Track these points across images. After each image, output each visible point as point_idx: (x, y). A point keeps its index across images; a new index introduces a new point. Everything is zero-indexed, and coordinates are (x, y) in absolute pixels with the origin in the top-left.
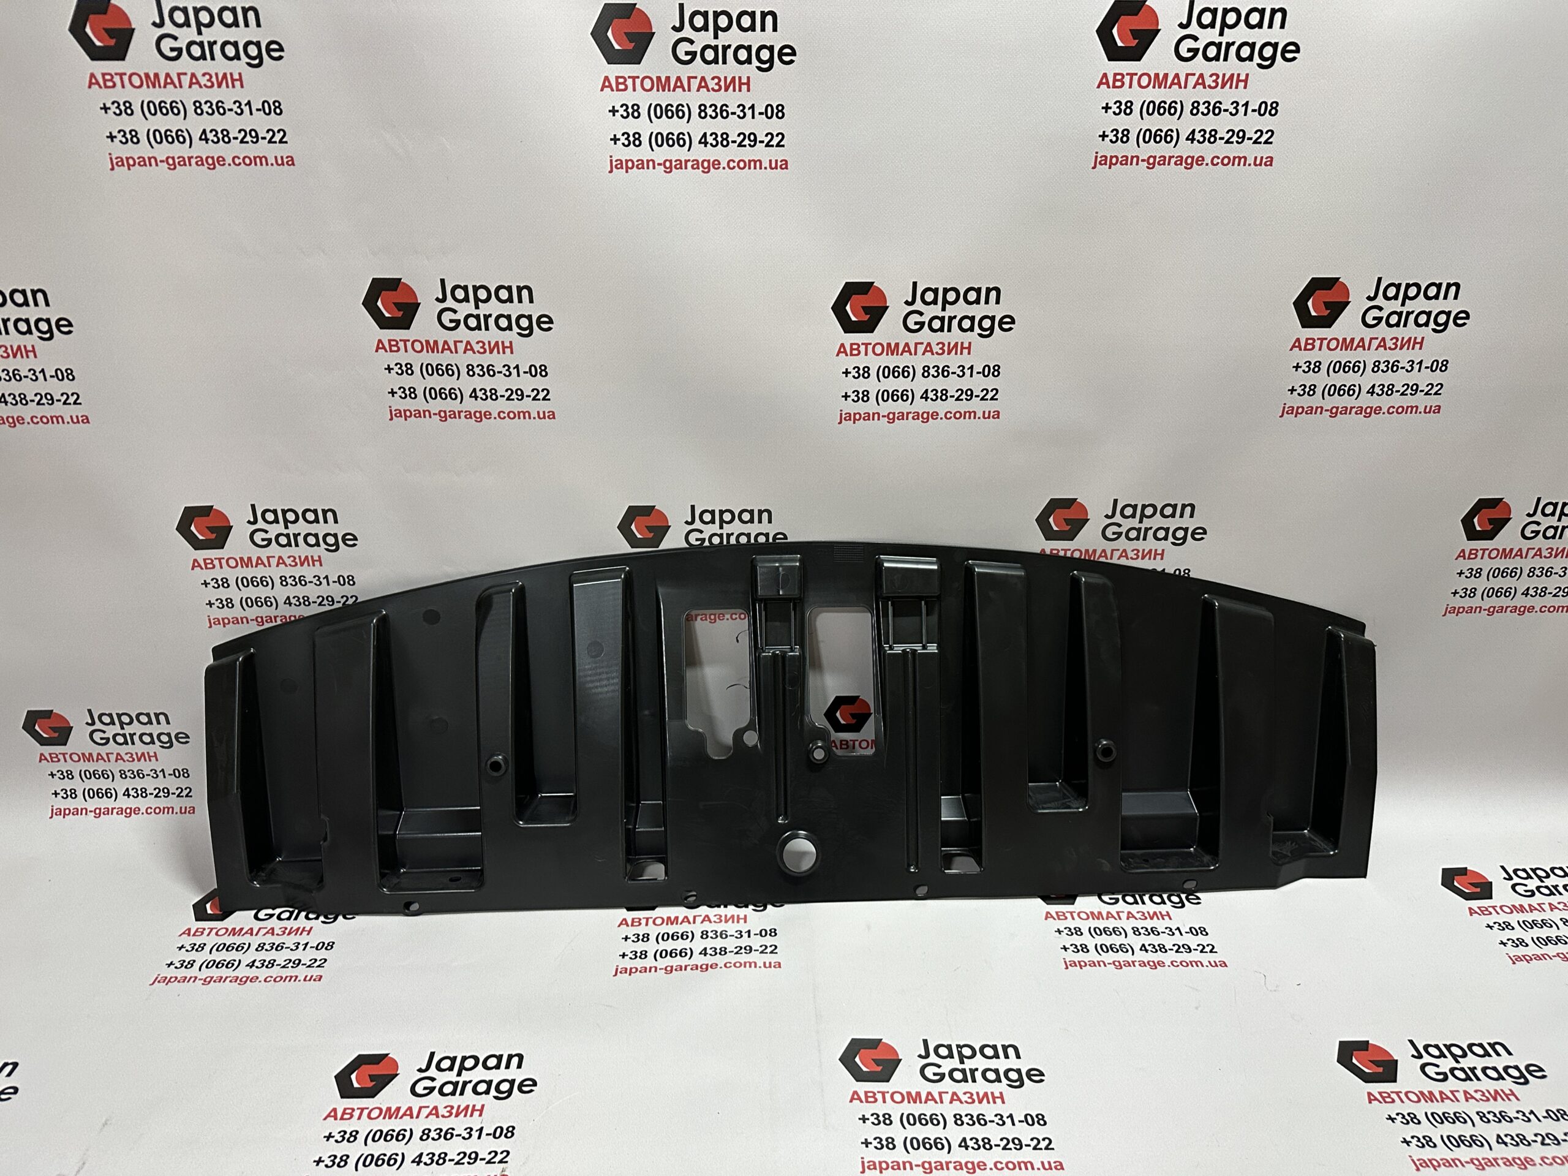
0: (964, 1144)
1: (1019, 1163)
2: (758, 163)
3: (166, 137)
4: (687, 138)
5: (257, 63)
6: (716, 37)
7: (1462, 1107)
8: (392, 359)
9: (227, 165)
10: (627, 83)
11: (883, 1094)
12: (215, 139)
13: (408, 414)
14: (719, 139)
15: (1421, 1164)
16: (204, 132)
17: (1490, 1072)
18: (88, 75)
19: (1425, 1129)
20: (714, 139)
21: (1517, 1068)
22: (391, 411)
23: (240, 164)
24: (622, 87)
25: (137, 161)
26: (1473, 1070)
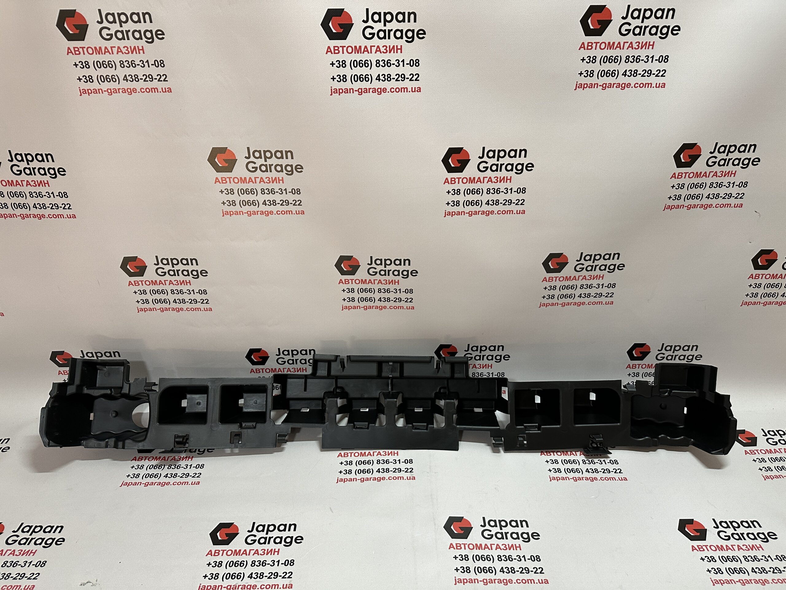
0: (502, 570)
1: (528, 580)
2: (406, 89)
3: (106, 79)
4: (370, 77)
5: (151, 41)
6: (385, 25)
7: (737, 553)
8: (223, 187)
9: (138, 92)
10: (339, 50)
11: (465, 545)
12: (131, 80)
13: (232, 213)
14: (386, 77)
15: (715, 582)
16: (125, 76)
17: (750, 536)
18: (67, 48)
19: (718, 564)
20: (383, 77)
21: (763, 534)
22: (223, 212)
23: (144, 92)
24: (337, 52)
25: (93, 91)
26: (742, 534)
